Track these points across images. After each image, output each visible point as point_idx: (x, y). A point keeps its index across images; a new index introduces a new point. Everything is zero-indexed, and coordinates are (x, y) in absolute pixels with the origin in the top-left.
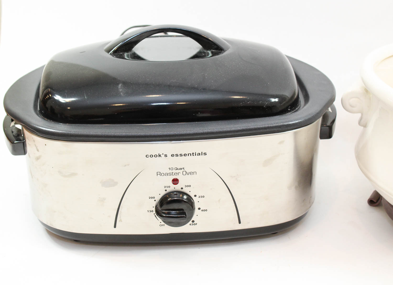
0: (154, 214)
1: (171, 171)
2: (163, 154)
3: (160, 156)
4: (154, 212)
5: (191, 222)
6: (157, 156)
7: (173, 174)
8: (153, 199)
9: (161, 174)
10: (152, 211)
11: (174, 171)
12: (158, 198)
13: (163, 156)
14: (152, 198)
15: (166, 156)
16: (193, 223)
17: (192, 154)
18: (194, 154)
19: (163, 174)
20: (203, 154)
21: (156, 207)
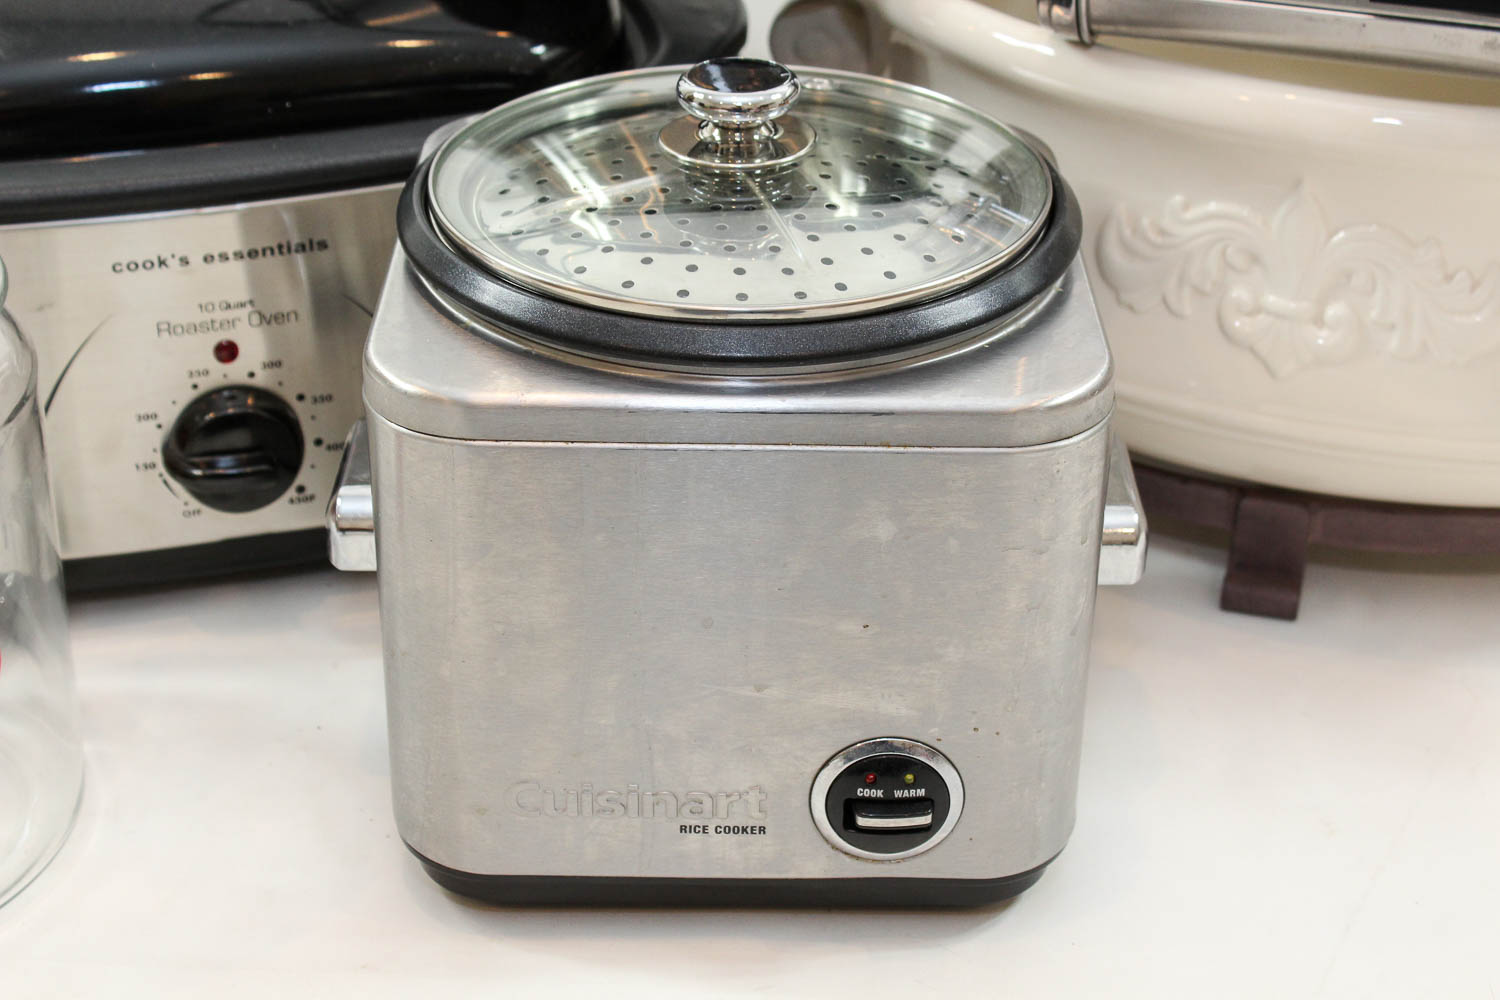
0: (161, 475)
1: (207, 317)
2: (173, 256)
3: (162, 263)
4: (161, 468)
5: (291, 492)
6: (152, 264)
7: (217, 325)
8: (152, 423)
9: (172, 330)
10: (153, 466)
11: (220, 315)
12: (170, 416)
13: (174, 263)
14: (148, 417)
15: (185, 261)
16: (301, 496)
17: (276, 251)
18: (285, 250)
19: (179, 330)
20: (315, 246)
21: (166, 451)
